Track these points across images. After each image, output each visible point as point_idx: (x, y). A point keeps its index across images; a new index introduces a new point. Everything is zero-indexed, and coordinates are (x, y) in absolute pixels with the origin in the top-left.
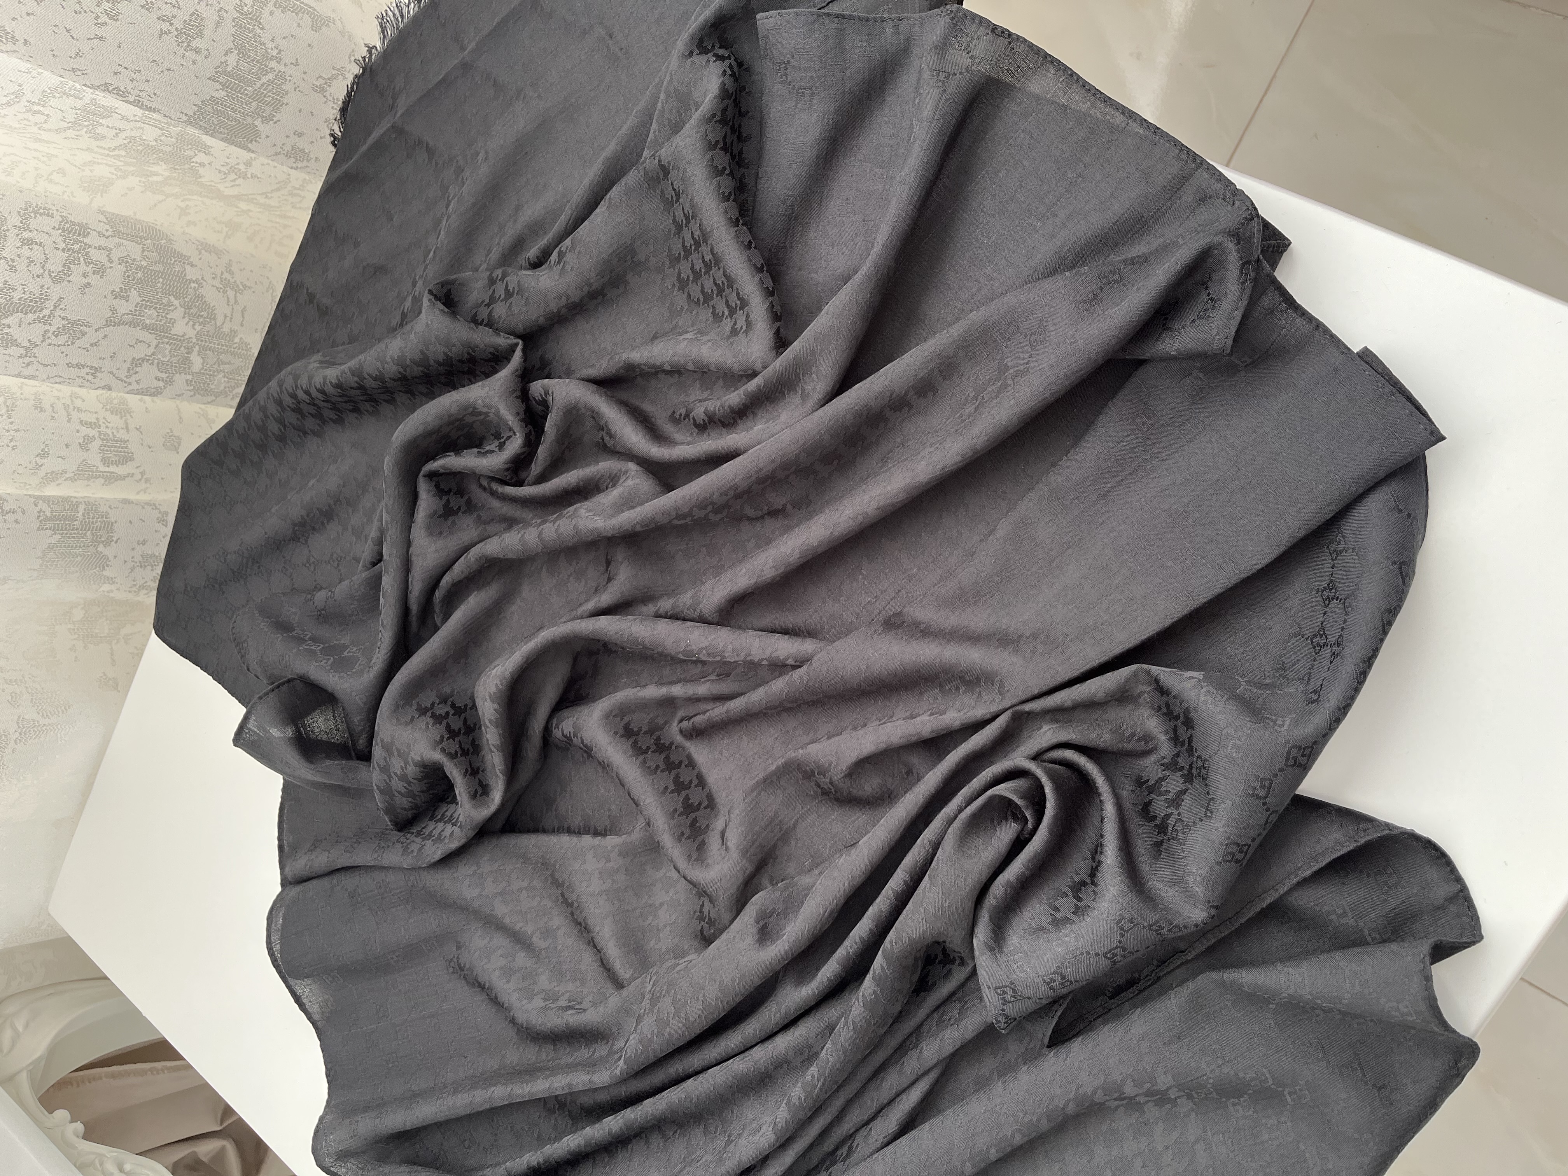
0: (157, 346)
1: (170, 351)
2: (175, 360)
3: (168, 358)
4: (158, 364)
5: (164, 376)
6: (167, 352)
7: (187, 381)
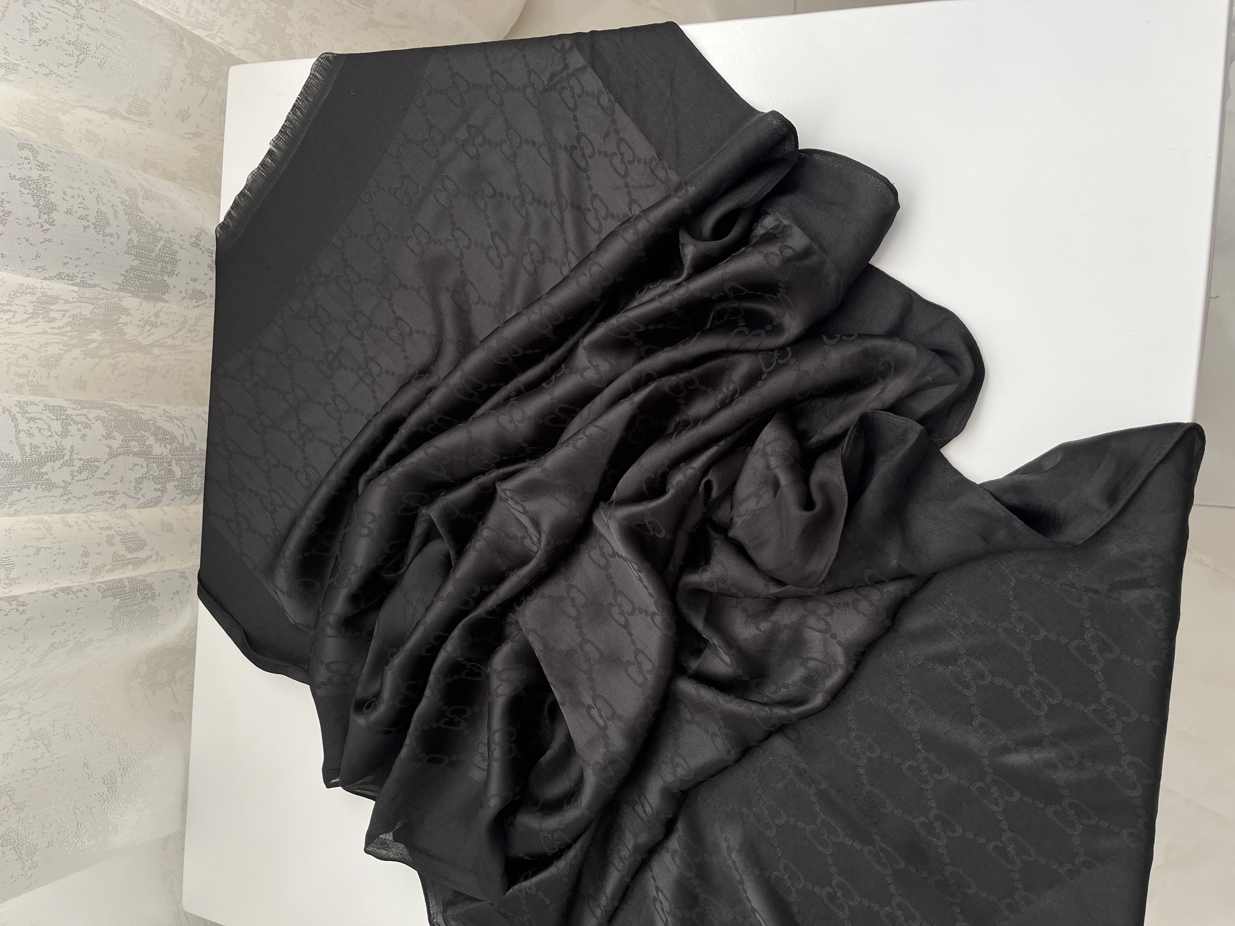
0: (147, 466)
1: (157, 468)
2: (163, 472)
3: (158, 472)
4: (153, 478)
5: (159, 486)
6: (155, 468)
7: (175, 486)
